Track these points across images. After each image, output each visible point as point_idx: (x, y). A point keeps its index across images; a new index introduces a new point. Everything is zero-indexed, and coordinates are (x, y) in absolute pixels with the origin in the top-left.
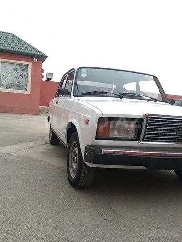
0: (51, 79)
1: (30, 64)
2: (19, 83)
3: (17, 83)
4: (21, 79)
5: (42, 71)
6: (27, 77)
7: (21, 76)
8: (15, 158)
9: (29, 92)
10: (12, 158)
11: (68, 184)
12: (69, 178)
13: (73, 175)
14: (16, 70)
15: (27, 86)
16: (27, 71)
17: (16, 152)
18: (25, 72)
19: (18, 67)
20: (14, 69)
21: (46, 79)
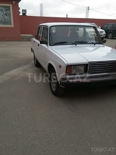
0: (25, 14)
1: (11, 5)
2: (5, 19)
3: (4, 20)
4: (6, 17)
5: (19, 8)
6: (10, 15)
7: (6, 14)
8: (20, 79)
9: (12, 26)
10: (18, 79)
11: (52, 93)
12: (52, 91)
13: (54, 90)
14: (2, 10)
15: (11, 21)
16: (9, 10)
17: (18, 74)
18: (8, 12)
19: (3, 8)
20: (1, 10)
21: (22, 14)
